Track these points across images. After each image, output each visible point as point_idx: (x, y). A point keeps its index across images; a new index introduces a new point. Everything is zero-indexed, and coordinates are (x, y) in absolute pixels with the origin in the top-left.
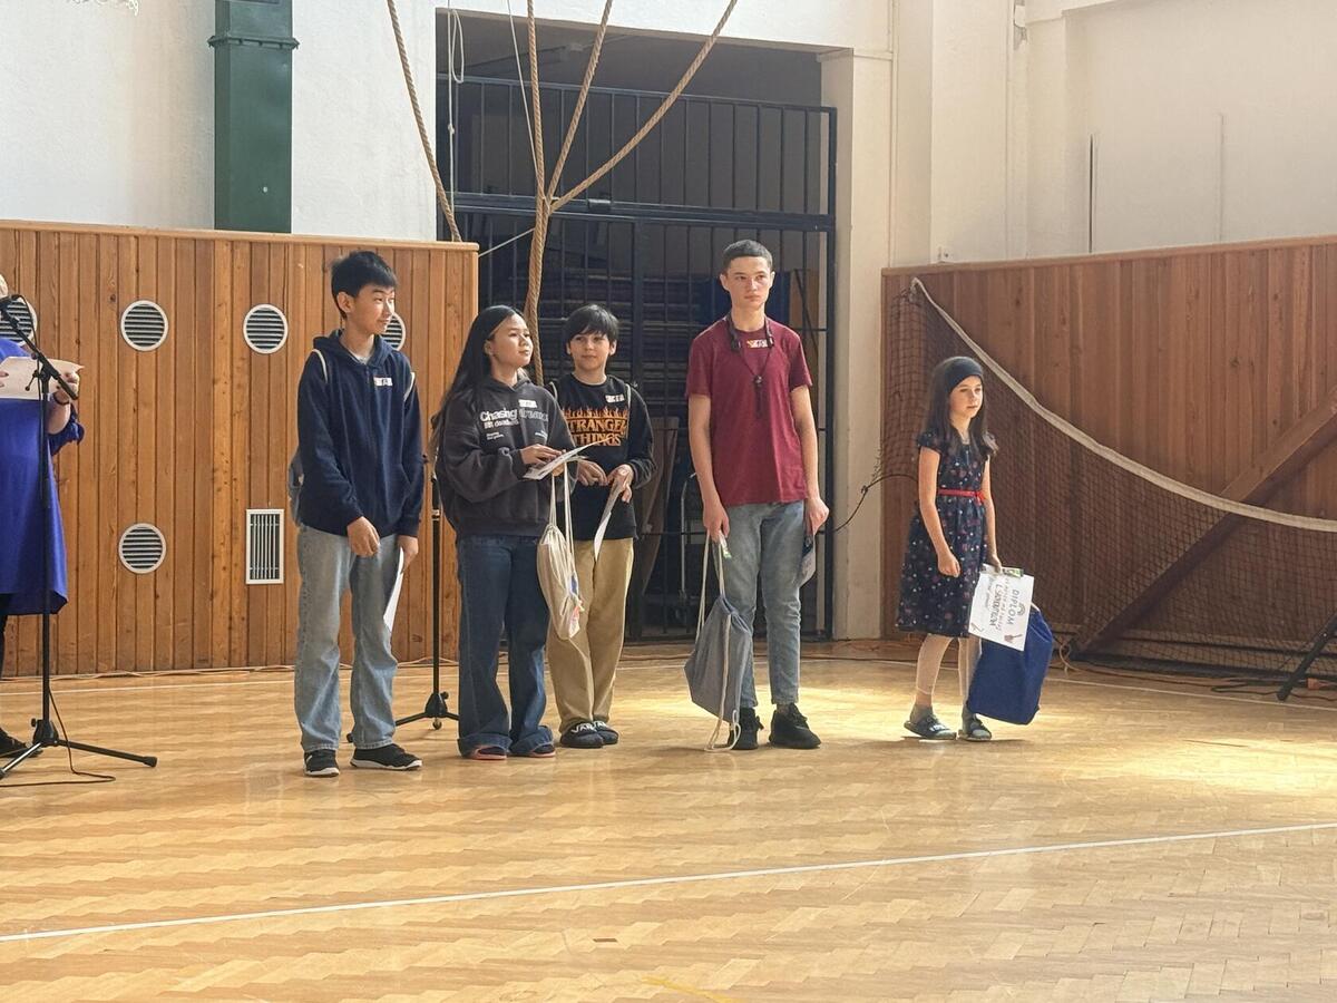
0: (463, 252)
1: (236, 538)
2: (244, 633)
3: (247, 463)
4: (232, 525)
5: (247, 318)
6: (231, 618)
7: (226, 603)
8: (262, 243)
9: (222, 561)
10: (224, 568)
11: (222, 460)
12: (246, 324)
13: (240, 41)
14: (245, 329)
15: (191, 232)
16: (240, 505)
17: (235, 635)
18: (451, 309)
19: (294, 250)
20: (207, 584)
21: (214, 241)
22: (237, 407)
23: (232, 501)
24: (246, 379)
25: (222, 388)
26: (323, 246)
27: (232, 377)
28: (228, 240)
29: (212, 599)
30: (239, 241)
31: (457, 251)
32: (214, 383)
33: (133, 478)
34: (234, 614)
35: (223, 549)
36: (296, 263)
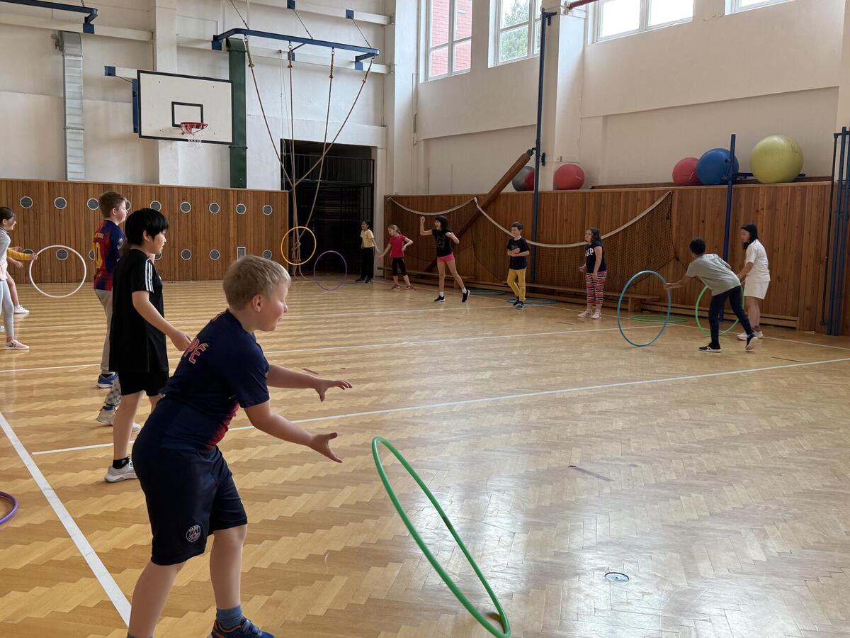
0: (285, 193)
1: (235, 253)
3: (237, 236)
4: (234, 250)
5: (237, 207)
8: (240, 191)
11: (232, 236)
13: (235, 147)
15: (225, 188)
18: (282, 205)
19: (247, 192)
21: (230, 190)
22: (235, 225)
23: (234, 245)
24: (237, 219)
25: (232, 222)
26: (254, 191)
27: (234, 219)
28: (233, 190)
30: (236, 190)
32: (230, 220)
33: (212, 240)
35: (232, 255)
36: (248, 195)
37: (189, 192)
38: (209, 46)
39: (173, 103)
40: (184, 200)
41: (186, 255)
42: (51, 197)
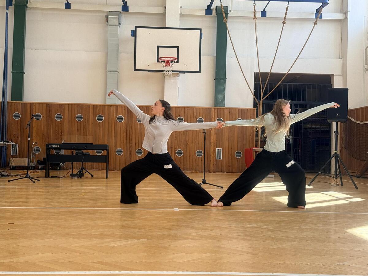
0: (253, 109)
1: (215, 152)
3: (216, 141)
4: (214, 150)
8: (220, 108)
10: (212, 157)
11: (212, 141)
13: (219, 79)
15: (211, 107)
16: (215, 148)
17: (214, 167)
19: (225, 109)
20: (210, 159)
26: (229, 109)
33: (198, 143)
34: (214, 164)
35: (212, 154)
37: (183, 110)
38: (204, 13)
39: (158, 47)
40: (179, 116)
41: (180, 153)
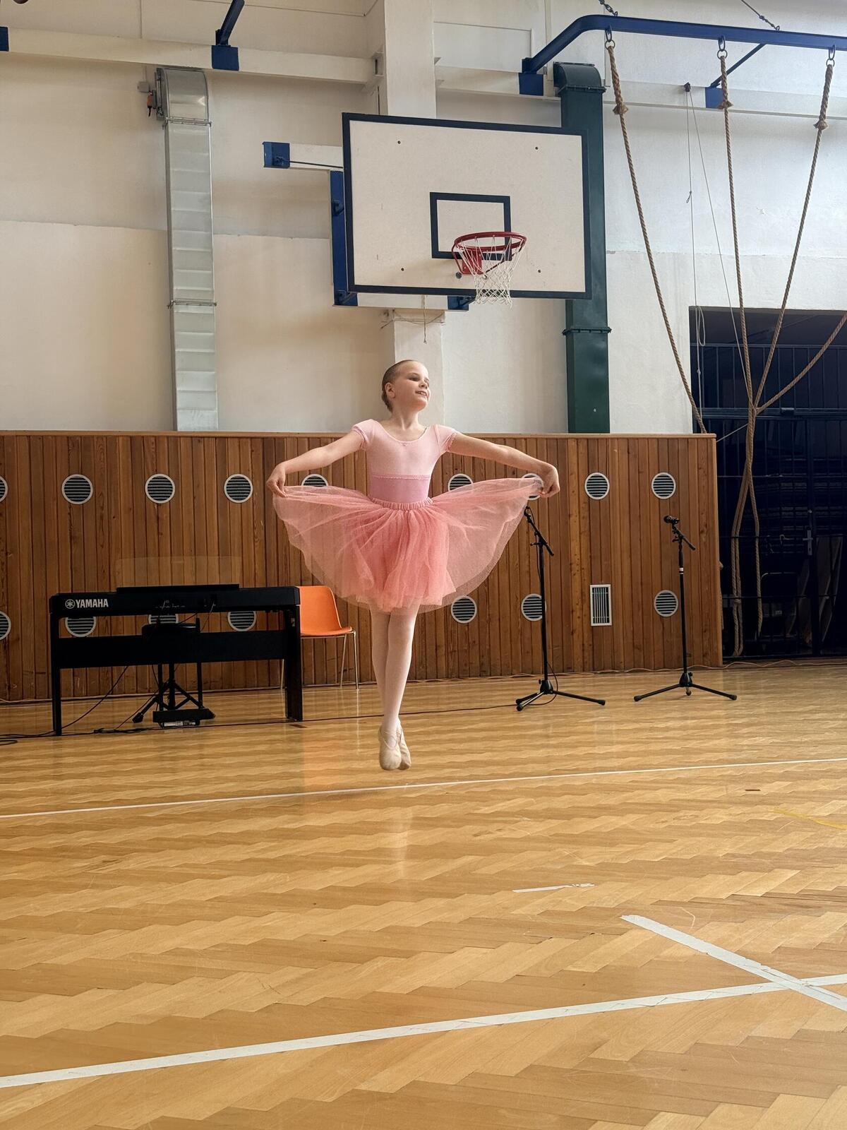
0: (707, 439)
1: (585, 601)
2: (591, 652)
3: (589, 560)
4: (582, 594)
5: (587, 480)
6: (583, 645)
7: (581, 636)
8: (594, 439)
9: (577, 613)
10: (579, 617)
11: (575, 558)
12: (586, 484)
13: (579, 330)
14: (586, 486)
15: (555, 435)
17: (586, 654)
18: (701, 471)
19: (612, 442)
20: (570, 626)
21: (567, 439)
22: (582, 529)
23: (582, 580)
24: (587, 514)
25: (574, 519)
26: (628, 439)
27: (579, 512)
28: (575, 438)
29: (573, 634)
30: (581, 439)
31: (703, 438)
32: (570, 516)
33: (526, 569)
34: (585, 643)
35: (578, 607)
36: (613, 449)
38: (515, 86)
39: (435, 197)
42: (137, 475)
